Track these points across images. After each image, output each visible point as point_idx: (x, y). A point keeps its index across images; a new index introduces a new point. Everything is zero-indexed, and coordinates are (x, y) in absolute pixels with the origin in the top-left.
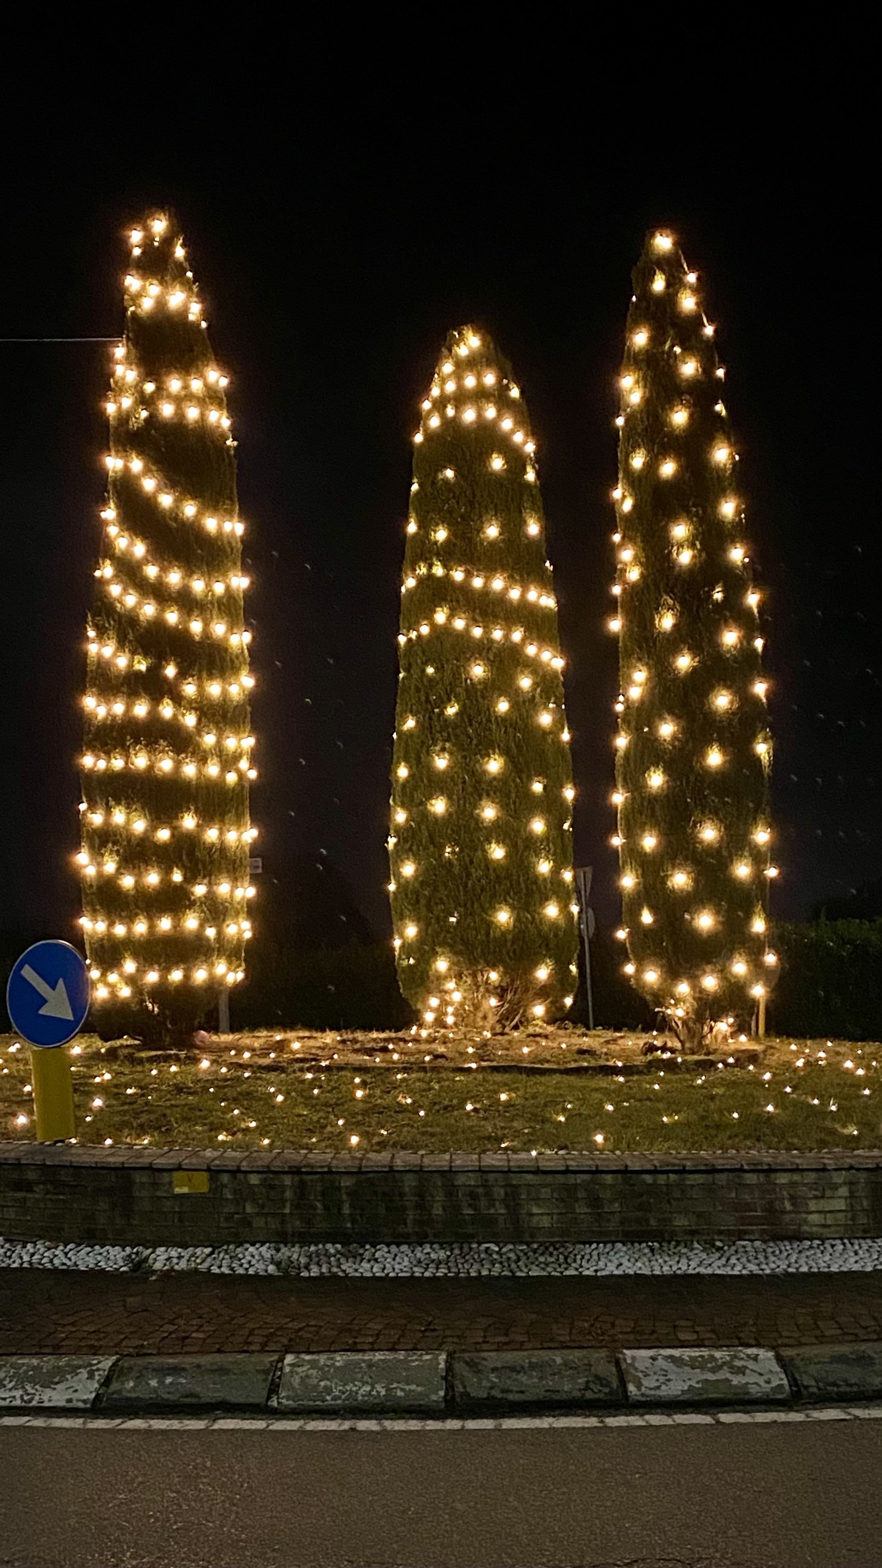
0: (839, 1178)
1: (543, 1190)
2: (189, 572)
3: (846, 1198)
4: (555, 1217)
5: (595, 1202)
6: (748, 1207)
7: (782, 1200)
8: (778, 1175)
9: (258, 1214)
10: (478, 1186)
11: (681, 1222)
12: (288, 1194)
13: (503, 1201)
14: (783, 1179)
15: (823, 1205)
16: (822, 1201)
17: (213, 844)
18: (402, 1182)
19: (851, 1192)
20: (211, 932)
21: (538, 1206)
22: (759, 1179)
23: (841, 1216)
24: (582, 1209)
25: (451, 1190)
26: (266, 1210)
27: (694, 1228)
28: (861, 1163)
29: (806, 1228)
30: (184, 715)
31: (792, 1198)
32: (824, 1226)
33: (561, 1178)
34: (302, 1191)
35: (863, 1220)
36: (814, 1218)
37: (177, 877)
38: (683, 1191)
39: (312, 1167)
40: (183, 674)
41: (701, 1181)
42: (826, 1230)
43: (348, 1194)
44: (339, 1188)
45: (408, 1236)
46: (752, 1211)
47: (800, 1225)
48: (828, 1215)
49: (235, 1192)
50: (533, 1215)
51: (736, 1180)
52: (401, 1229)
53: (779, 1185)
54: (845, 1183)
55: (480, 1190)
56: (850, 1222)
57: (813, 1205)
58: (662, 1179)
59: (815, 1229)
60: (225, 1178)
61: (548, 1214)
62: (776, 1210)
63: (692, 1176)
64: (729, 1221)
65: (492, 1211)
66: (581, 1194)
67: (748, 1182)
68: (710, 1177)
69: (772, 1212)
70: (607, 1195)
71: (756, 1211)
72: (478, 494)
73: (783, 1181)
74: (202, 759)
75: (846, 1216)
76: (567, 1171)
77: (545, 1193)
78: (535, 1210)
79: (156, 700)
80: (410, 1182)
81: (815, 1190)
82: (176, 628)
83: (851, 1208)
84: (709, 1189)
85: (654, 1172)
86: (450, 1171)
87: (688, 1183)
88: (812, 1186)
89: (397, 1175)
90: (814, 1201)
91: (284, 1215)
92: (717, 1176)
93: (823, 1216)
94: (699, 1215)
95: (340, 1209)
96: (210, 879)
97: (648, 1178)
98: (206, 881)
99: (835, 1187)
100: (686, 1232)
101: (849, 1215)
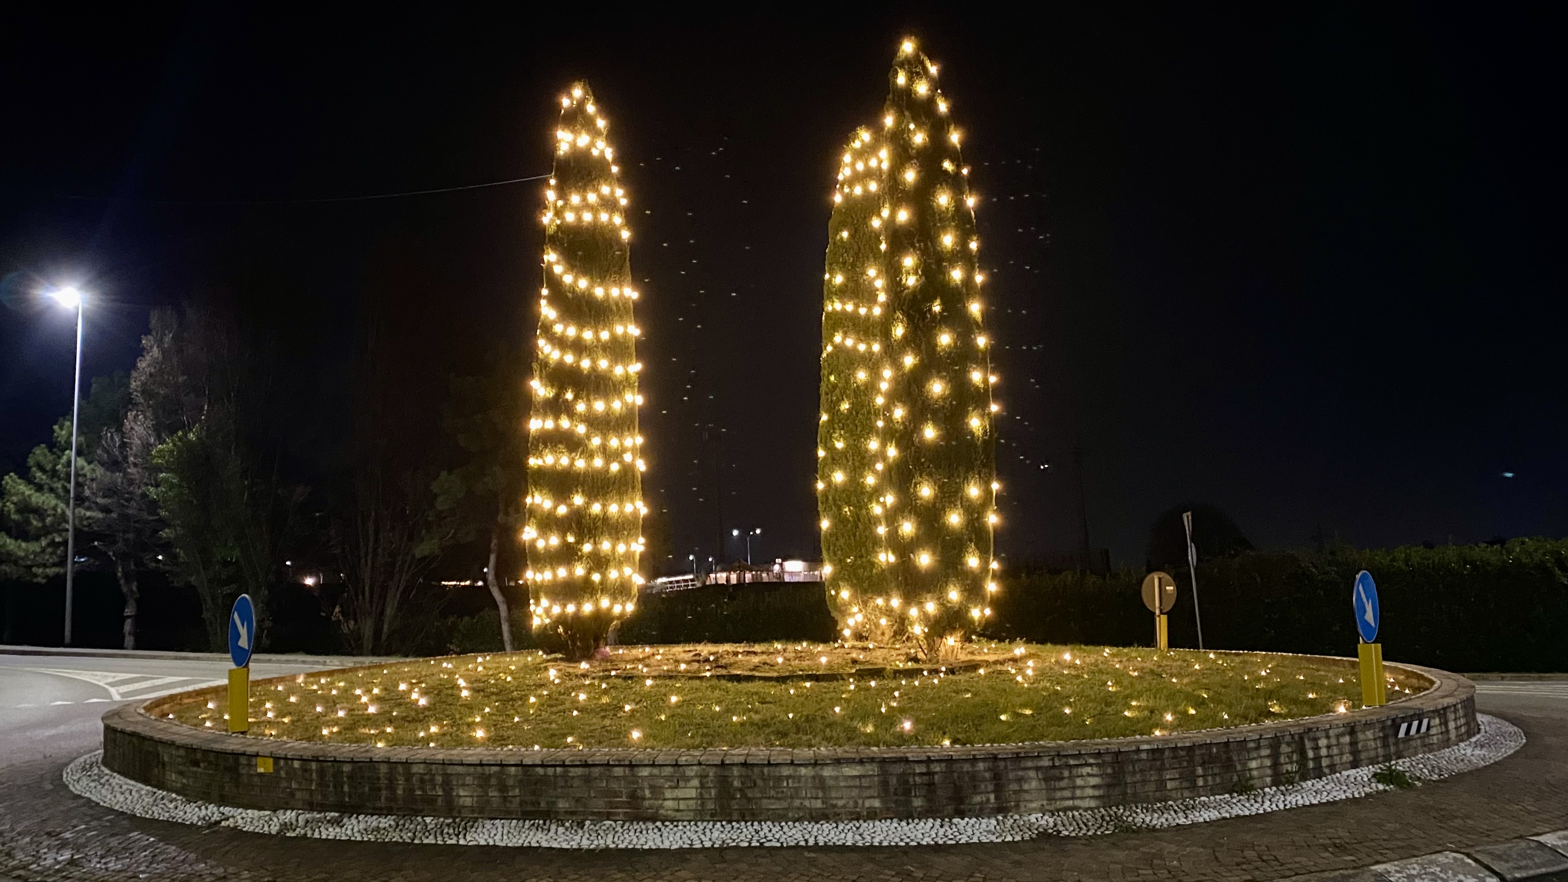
0: (691, 772)
1: (468, 778)
2: (581, 326)
3: (697, 788)
4: (475, 799)
5: (503, 788)
6: (617, 794)
7: (642, 789)
8: (640, 769)
9: (298, 790)
10: (425, 774)
11: (562, 805)
12: (314, 775)
13: (441, 785)
14: (645, 772)
15: (679, 793)
16: (676, 791)
17: (597, 516)
18: (379, 769)
19: (701, 782)
20: (596, 577)
21: (464, 790)
22: (625, 772)
23: (692, 802)
24: (493, 793)
25: (409, 776)
26: (303, 787)
27: (573, 809)
28: (708, 760)
29: (662, 811)
30: (576, 426)
31: (652, 787)
32: (678, 811)
33: (479, 769)
34: (322, 773)
35: (710, 805)
36: (669, 804)
37: (571, 539)
38: (566, 781)
39: (326, 757)
40: (577, 397)
41: (580, 773)
42: (678, 814)
43: (348, 777)
44: (342, 772)
45: (381, 809)
46: (617, 797)
47: (658, 810)
48: (681, 802)
49: (287, 773)
50: (460, 796)
51: (607, 772)
52: (378, 805)
53: (642, 776)
54: (696, 776)
55: (427, 777)
56: (699, 808)
57: (668, 794)
58: (550, 771)
59: (669, 812)
60: (282, 763)
61: (470, 796)
62: (638, 798)
63: (572, 769)
64: (599, 805)
65: (434, 793)
66: (493, 781)
67: (616, 775)
68: (587, 770)
69: (635, 798)
70: (510, 782)
71: (621, 797)
72: (862, 248)
73: (646, 774)
74: (590, 456)
75: (696, 803)
76: (481, 765)
77: (469, 780)
78: (462, 793)
79: (557, 417)
80: (384, 769)
81: (672, 781)
82: (571, 366)
83: (701, 797)
84: (587, 780)
85: (542, 766)
86: (406, 762)
87: (571, 774)
88: (668, 778)
89: (376, 765)
90: (669, 790)
91: (312, 791)
92: (592, 769)
93: (676, 802)
94: (578, 800)
95: (342, 788)
96: (595, 540)
97: (540, 771)
98: (592, 541)
99: (688, 779)
100: (566, 812)
101: (699, 802)
